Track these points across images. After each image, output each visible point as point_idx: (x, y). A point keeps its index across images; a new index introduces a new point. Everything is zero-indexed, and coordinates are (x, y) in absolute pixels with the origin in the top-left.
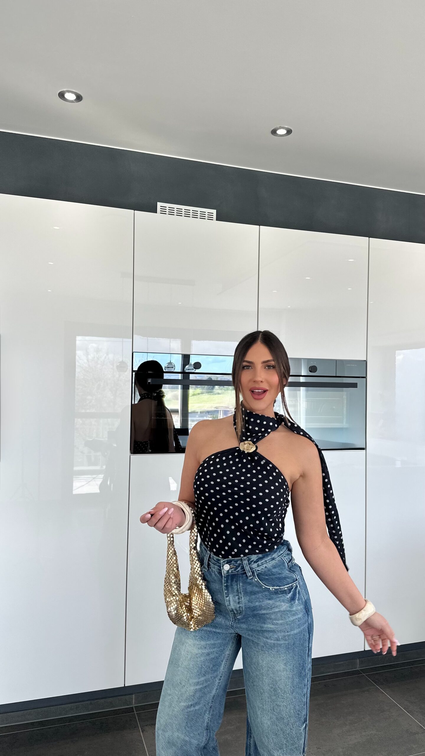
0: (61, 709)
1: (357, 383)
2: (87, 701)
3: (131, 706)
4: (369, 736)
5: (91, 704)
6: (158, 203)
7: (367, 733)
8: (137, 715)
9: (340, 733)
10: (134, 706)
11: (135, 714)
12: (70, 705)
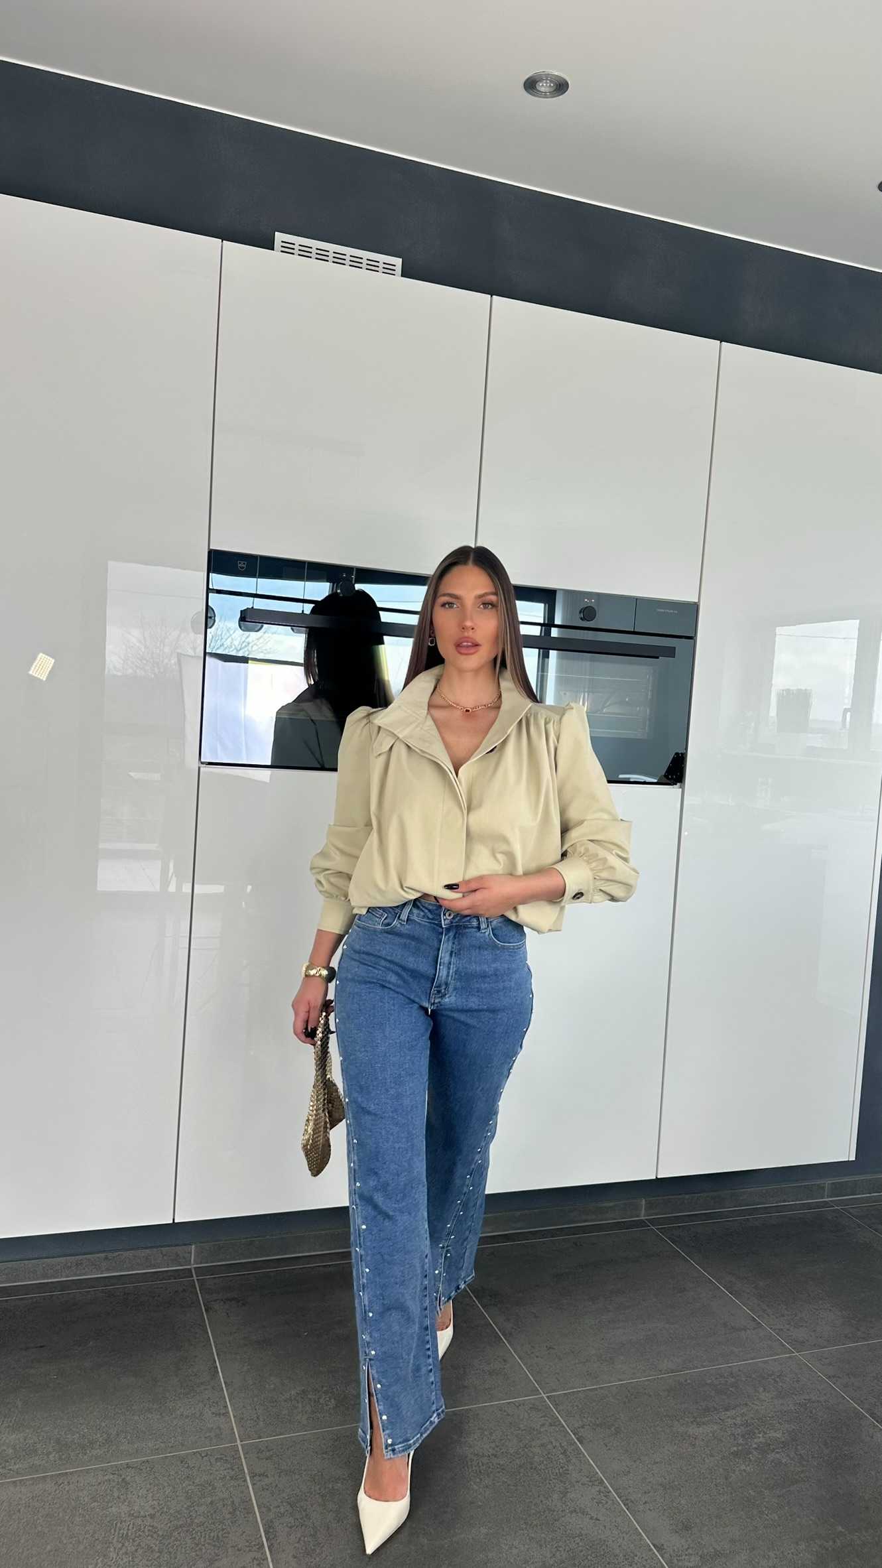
0: (44, 1266)
1: (675, 648)
2: (98, 1253)
3: (189, 1267)
4: (650, 1330)
5: (106, 1258)
6: (276, 233)
7: (646, 1325)
8: (198, 1283)
9: (595, 1325)
10: (195, 1268)
11: (193, 1280)
12: (62, 1259)
